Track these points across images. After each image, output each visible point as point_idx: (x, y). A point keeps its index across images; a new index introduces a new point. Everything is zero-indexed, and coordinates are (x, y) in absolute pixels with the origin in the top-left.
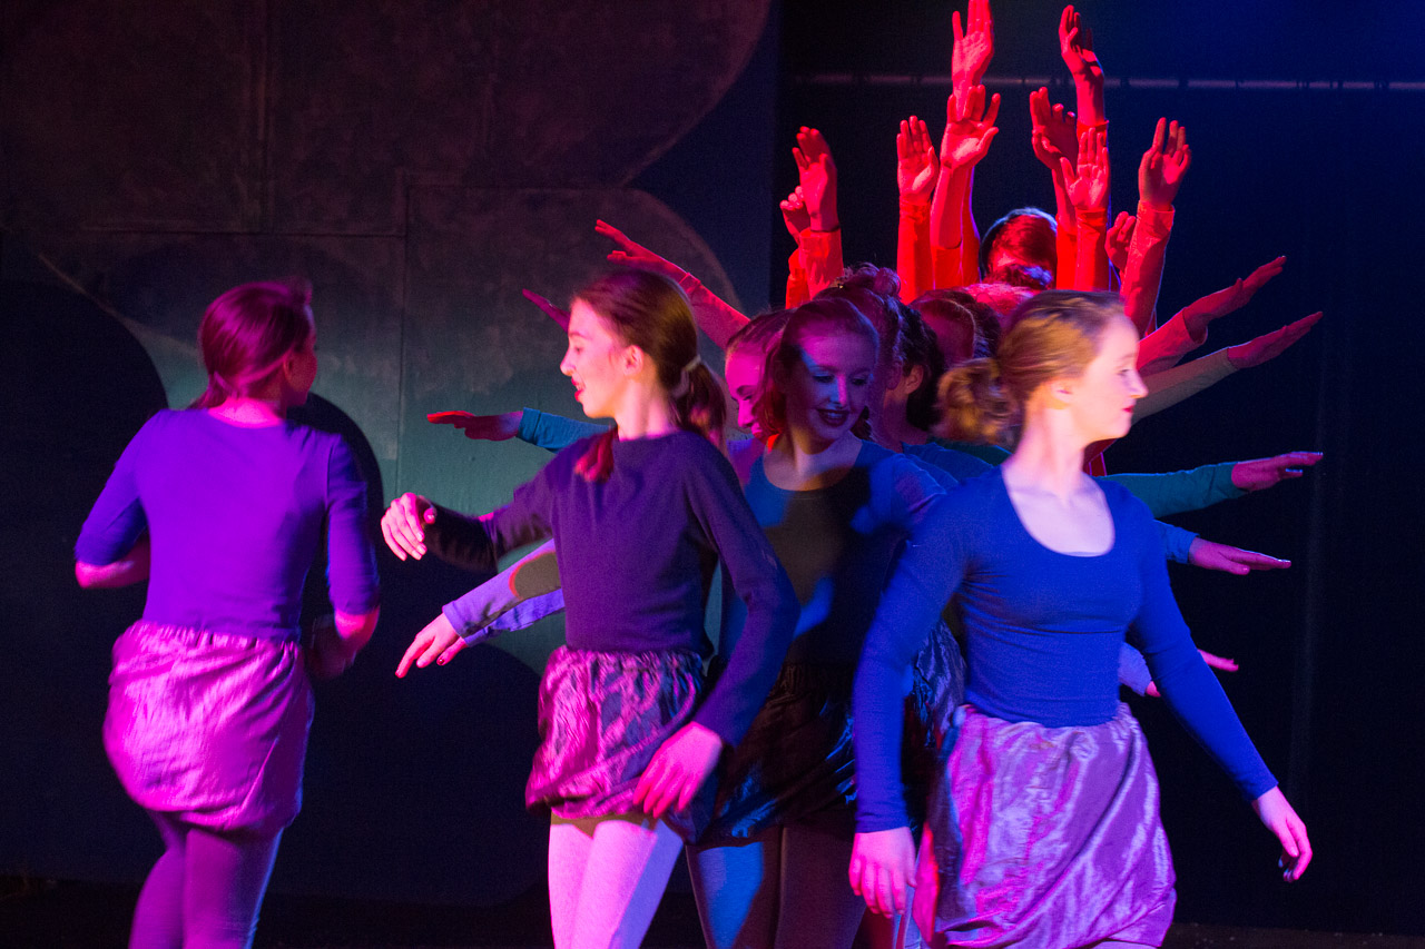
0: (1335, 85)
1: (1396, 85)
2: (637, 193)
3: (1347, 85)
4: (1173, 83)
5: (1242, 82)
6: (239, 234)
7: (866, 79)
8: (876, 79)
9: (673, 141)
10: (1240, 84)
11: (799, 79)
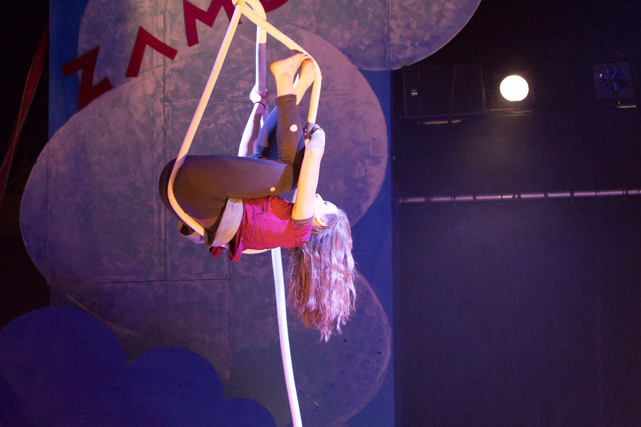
4: (568, 194)
5: (599, 192)
6: (156, 281)
7: (430, 199)
8: (436, 199)
10: (598, 193)
11: (401, 201)
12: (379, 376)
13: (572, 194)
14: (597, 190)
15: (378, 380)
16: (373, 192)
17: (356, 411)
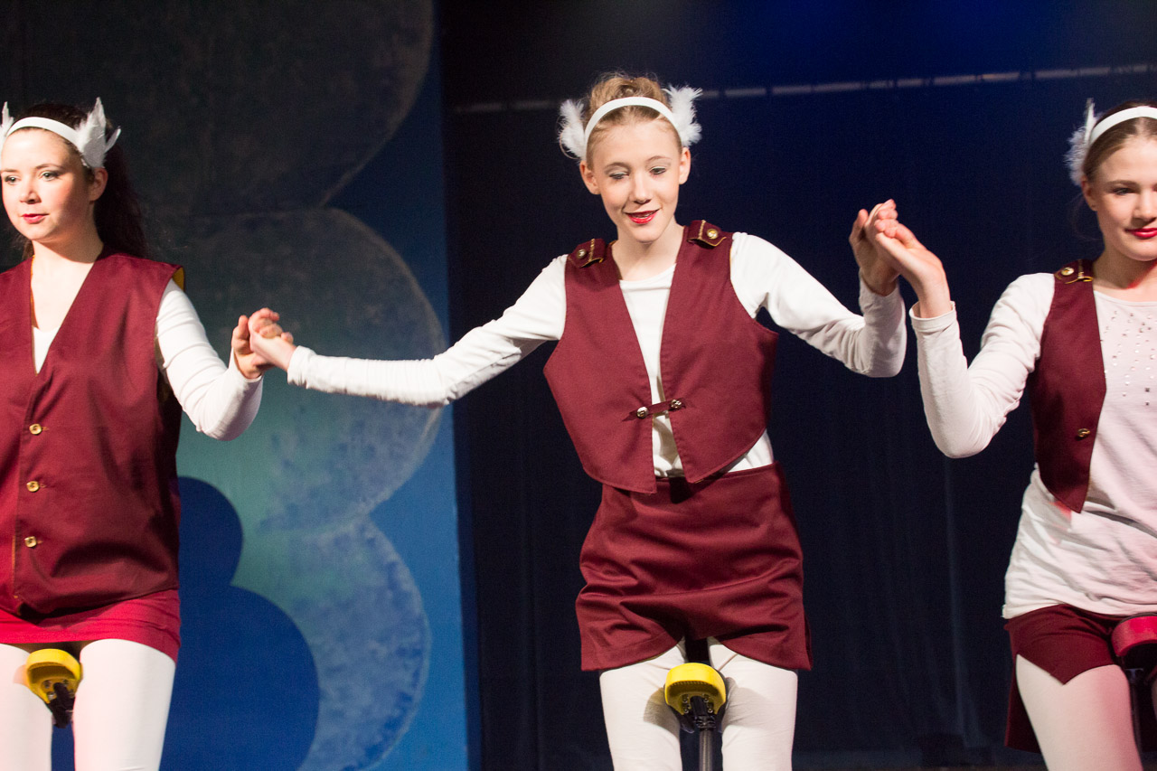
0: (891, 83)
1: (940, 81)
2: (335, 211)
3: (903, 83)
4: (759, 91)
5: (817, 86)
7: (513, 106)
8: (522, 105)
9: (360, 167)
11: (459, 110)
12: (427, 428)
13: (769, 92)
14: (814, 82)
15: (424, 436)
16: (408, 95)
17: (386, 494)
